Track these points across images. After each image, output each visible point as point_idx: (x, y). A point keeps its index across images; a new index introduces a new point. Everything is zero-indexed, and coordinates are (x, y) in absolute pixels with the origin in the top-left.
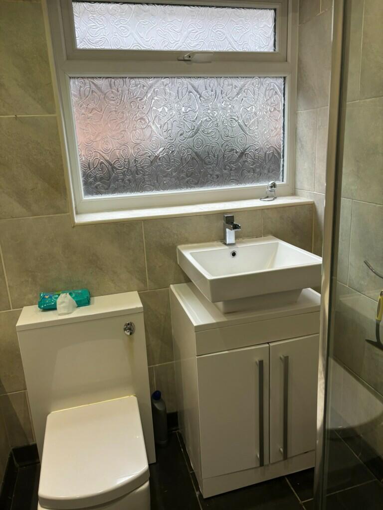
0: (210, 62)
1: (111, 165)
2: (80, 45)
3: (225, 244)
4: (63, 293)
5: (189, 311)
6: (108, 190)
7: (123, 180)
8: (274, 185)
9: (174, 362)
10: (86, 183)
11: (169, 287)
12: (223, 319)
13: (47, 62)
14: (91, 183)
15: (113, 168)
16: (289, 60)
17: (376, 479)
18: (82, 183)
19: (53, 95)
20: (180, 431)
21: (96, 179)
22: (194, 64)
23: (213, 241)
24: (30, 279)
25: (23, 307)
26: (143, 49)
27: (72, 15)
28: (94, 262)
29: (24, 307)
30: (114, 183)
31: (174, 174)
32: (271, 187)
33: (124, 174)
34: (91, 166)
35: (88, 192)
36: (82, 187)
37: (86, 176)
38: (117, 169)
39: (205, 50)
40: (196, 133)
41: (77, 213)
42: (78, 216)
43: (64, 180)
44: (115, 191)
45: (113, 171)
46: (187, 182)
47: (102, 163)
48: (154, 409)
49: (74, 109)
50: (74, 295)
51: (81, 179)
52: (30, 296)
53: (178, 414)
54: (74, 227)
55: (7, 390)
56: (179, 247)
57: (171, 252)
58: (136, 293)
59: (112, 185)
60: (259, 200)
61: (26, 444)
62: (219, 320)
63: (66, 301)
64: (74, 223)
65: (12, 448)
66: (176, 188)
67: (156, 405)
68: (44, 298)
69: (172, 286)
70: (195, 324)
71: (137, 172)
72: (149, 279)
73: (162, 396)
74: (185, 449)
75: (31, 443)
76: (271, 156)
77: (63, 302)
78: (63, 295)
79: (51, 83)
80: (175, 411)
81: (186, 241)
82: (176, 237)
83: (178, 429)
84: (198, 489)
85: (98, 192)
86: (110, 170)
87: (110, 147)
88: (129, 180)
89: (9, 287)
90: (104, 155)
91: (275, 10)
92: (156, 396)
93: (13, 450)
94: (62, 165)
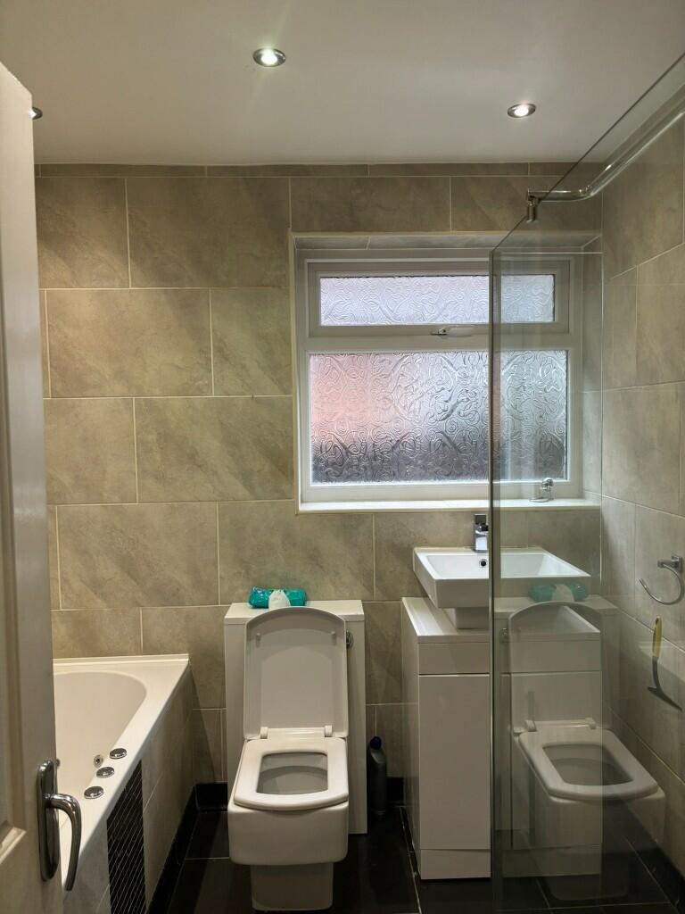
0: (470, 336)
1: (345, 448)
2: (325, 321)
3: (474, 550)
4: (277, 589)
5: (417, 623)
6: (340, 477)
7: (357, 466)
8: (550, 483)
9: (403, 704)
10: (315, 468)
11: (400, 600)
12: (455, 633)
13: (289, 344)
14: (321, 468)
15: (348, 452)
16: (571, 330)
17: (669, 902)
18: (311, 468)
19: (291, 376)
20: (405, 807)
21: (327, 465)
22: (450, 338)
23: (461, 546)
24: (243, 571)
25: (231, 603)
26: (393, 323)
27: (319, 291)
28: (315, 558)
29: (233, 604)
30: (347, 469)
31: (420, 462)
32: (546, 485)
33: (359, 459)
34: (324, 449)
35: (317, 478)
36: (311, 472)
37: (317, 460)
38: (352, 454)
39: (464, 322)
40: (448, 416)
41: (302, 502)
42: (304, 504)
43: (292, 463)
44: (348, 478)
45: (347, 456)
46: (436, 472)
47: (336, 446)
48: (370, 760)
49: (311, 387)
50: (288, 594)
51: (311, 463)
52: (241, 591)
53: (404, 781)
54: (297, 515)
55: (201, 704)
56: (416, 549)
57: (406, 556)
58: (360, 601)
59: (345, 472)
60: (528, 501)
61: (211, 781)
62: (447, 634)
63: (279, 597)
64: (298, 510)
65: (195, 783)
66: (421, 480)
67: (374, 756)
68: (256, 593)
69: (404, 599)
70: (419, 634)
71: (375, 458)
72: (377, 586)
73: (382, 747)
74: (407, 828)
75: (219, 782)
76: (548, 445)
77: (276, 599)
78: (276, 592)
79: (290, 365)
80: (400, 776)
81: (426, 543)
82: (412, 536)
83: (403, 804)
84: (416, 870)
85: (329, 480)
86: (345, 454)
87: (347, 428)
88: (365, 467)
89: (221, 577)
90: (338, 437)
91: (554, 275)
92: (374, 744)
93: (197, 785)
94: (292, 448)
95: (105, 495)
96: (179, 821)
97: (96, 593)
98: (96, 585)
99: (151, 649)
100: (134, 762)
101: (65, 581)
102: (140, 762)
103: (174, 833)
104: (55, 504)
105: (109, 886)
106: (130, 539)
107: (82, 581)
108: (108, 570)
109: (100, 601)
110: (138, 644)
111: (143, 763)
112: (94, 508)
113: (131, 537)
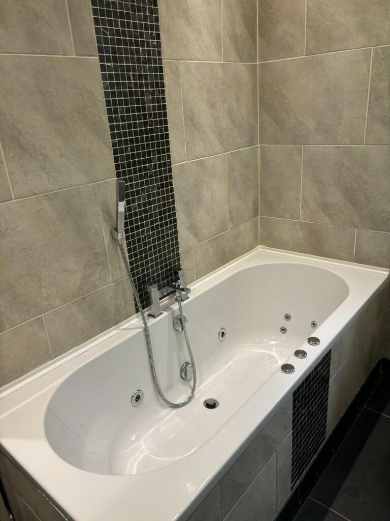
95: (339, 138)
96: (363, 381)
97: (325, 213)
98: (325, 207)
99: (360, 259)
100: (325, 350)
101: (305, 202)
102: (331, 350)
103: (358, 389)
104: (301, 144)
105: (291, 432)
106: (354, 174)
107: (315, 202)
108: (335, 197)
109: (327, 219)
110: (351, 254)
111: (332, 352)
112: (330, 148)
113: (356, 173)
